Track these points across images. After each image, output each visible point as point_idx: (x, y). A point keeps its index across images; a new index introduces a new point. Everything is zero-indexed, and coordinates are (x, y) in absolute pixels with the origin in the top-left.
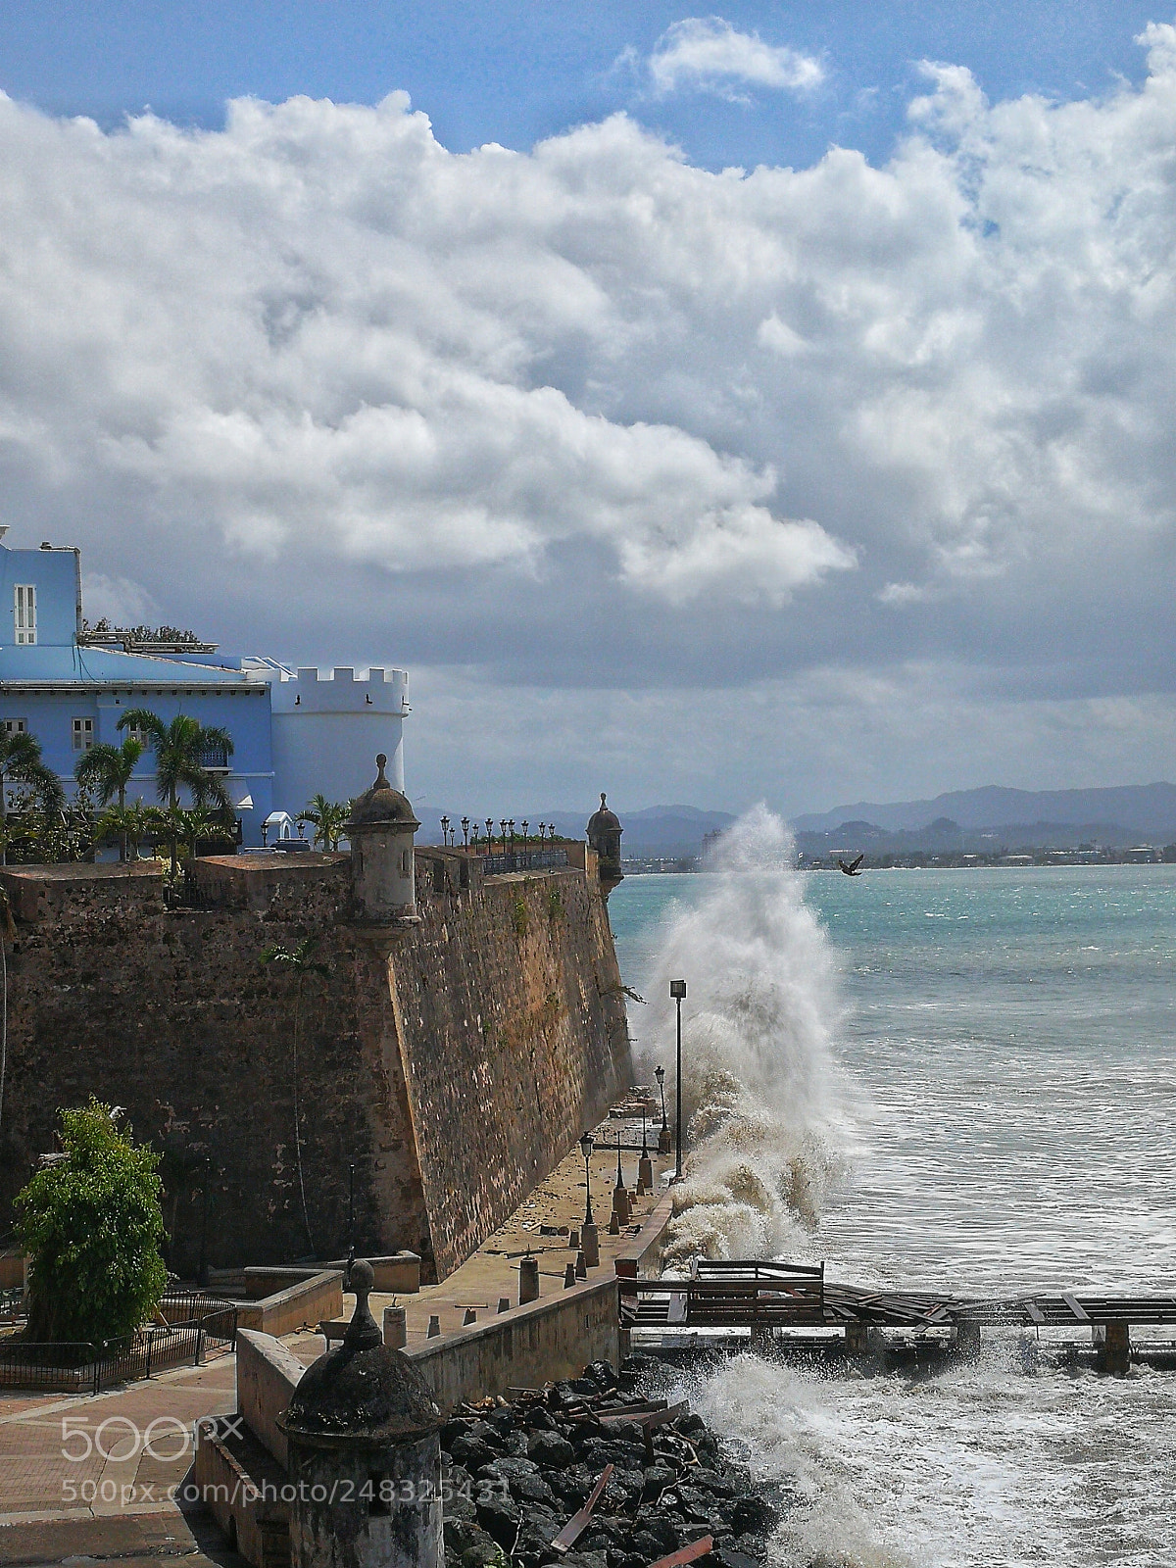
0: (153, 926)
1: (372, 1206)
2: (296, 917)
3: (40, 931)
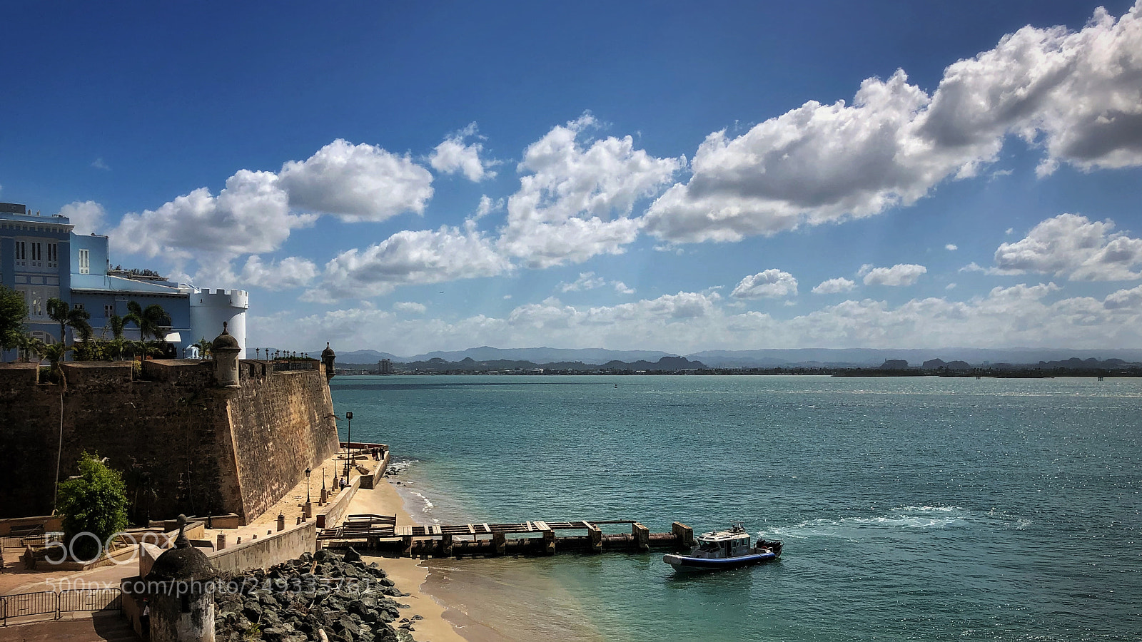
0: (127, 387)
1: (219, 496)
2: (189, 384)
3: (77, 387)
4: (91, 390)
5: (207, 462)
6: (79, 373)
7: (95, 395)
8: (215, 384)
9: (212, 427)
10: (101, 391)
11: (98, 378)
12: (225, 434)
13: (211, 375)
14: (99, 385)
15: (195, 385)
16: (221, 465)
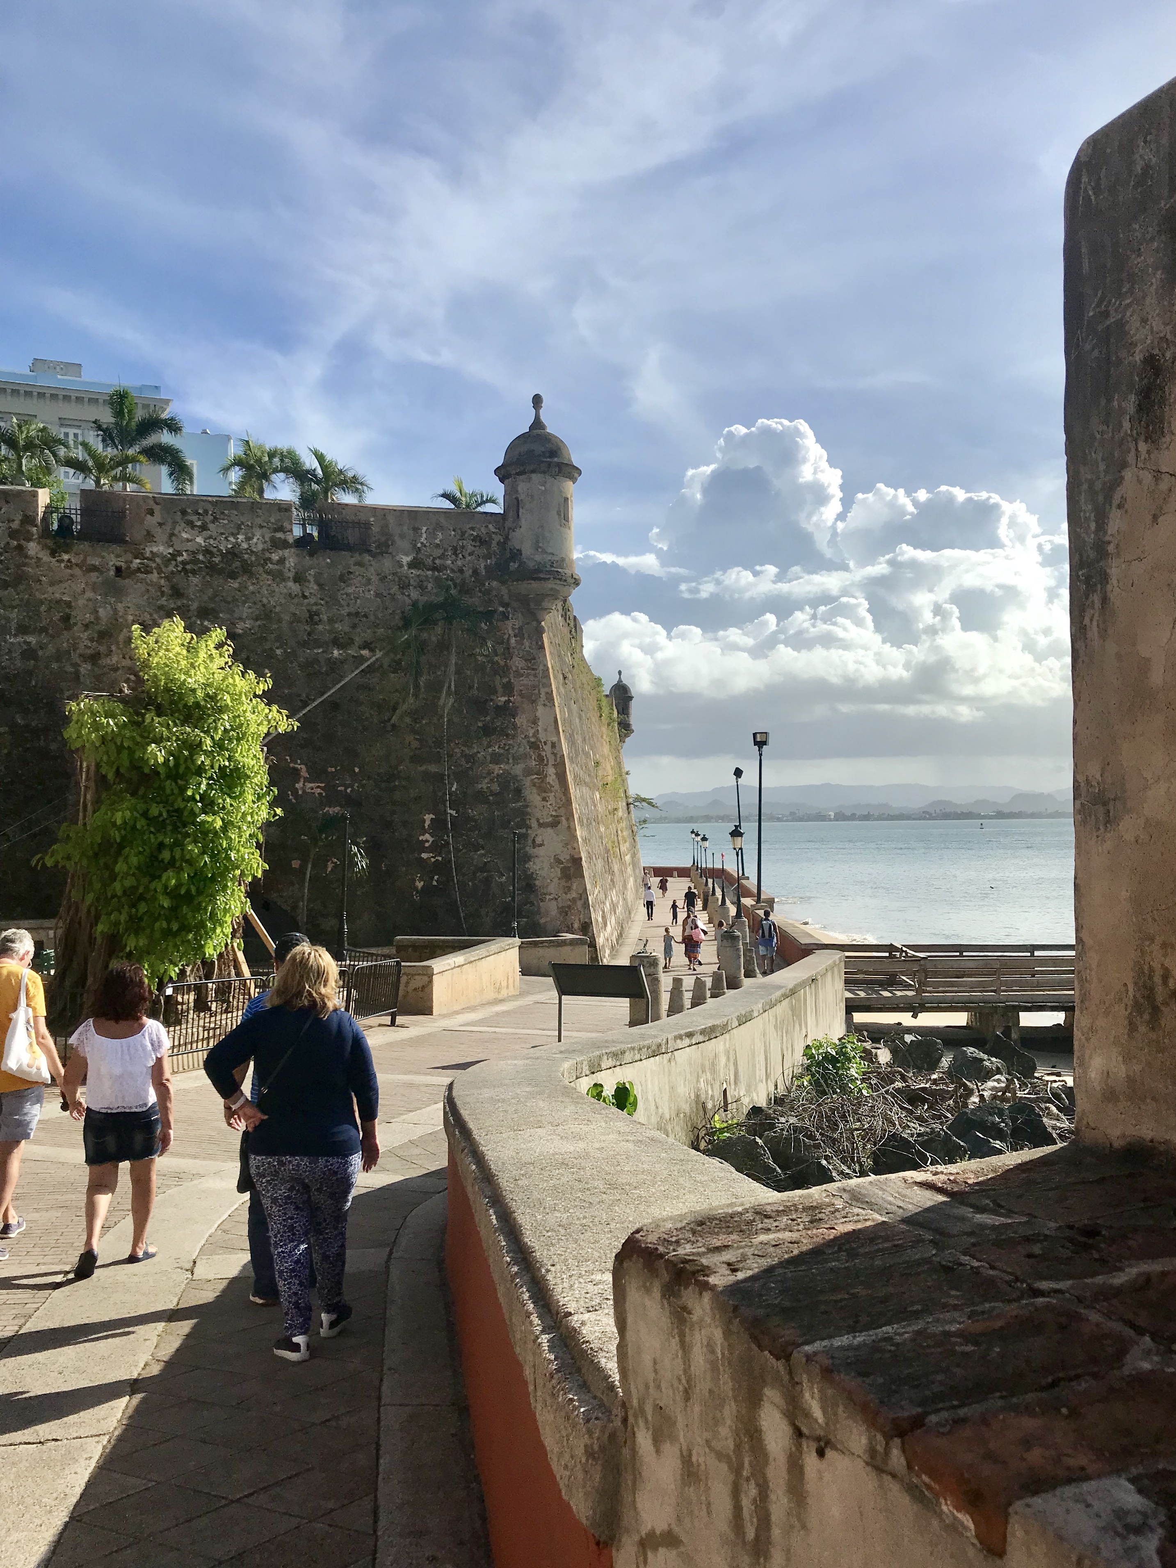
0: (282, 561)
4: (184, 563)
5: (495, 788)
6: (151, 512)
7: (195, 580)
8: (513, 566)
9: (509, 688)
10: (212, 569)
11: (204, 528)
12: (541, 711)
13: (503, 545)
14: (207, 551)
15: (461, 571)
16: (533, 797)
